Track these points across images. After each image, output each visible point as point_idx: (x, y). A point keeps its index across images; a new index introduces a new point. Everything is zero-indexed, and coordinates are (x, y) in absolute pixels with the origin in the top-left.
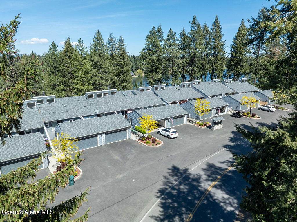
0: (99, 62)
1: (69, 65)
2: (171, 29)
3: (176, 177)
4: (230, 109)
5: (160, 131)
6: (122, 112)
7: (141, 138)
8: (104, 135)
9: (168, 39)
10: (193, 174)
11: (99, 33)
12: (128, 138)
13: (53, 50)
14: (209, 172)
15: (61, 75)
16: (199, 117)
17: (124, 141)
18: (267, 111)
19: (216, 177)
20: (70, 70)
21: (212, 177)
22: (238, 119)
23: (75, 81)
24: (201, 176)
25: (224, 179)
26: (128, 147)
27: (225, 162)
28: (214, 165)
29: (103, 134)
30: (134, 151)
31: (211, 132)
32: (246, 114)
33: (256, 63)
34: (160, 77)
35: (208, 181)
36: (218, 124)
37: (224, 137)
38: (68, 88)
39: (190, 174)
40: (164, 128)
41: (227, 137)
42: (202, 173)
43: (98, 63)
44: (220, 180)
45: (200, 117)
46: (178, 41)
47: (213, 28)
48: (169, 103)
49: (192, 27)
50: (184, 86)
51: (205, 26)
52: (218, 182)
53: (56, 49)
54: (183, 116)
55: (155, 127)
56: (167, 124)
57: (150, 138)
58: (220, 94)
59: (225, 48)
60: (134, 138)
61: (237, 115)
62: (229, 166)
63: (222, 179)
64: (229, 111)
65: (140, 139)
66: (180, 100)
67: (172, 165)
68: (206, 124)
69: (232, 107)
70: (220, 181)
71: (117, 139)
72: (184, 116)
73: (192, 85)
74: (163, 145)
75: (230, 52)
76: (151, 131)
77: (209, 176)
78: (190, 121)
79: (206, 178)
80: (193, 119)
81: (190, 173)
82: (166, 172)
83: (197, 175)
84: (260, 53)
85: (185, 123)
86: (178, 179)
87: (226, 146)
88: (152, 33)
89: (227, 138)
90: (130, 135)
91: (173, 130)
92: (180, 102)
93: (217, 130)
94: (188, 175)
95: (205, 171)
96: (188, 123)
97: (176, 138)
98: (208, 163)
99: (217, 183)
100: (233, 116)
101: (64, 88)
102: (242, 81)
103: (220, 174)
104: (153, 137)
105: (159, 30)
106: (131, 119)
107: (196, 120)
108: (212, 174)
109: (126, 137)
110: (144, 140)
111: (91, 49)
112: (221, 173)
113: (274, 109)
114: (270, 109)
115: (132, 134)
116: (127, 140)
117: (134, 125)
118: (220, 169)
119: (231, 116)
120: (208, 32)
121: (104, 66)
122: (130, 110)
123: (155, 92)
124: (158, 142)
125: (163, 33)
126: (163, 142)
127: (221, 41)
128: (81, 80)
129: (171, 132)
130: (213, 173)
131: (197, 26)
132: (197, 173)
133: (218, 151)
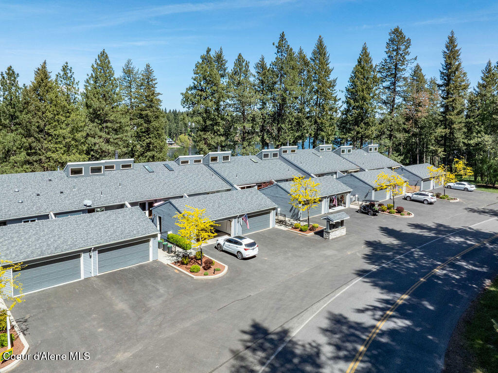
0: (103, 110)
1: (40, 114)
2: (240, 55)
3: (261, 354)
4: (354, 199)
5: (222, 243)
6: (143, 206)
7: (180, 259)
8: (95, 254)
9: (236, 73)
10: (300, 343)
11: (105, 55)
12: (151, 260)
13: (8, 81)
14: (337, 336)
15: (23, 132)
16: (297, 214)
17: (141, 267)
18: (422, 202)
19: (355, 350)
20: (42, 124)
21: (346, 349)
22: (373, 217)
23: (52, 146)
24: (319, 347)
25: (375, 352)
26: (149, 279)
27: (367, 310)
28: (346, 318)
29: (94, 250)
30: (162, 290)
31: (325, 244)
32: (385, 207)
33: (391, 119)
34: (220, 140)
35: (338, 360)
36: (336, 228)
37: (352, 254)
38: (35, 158)
39: (294, 343)
40: (230, 237)
41: (358, 254)
42: (322, 339)
43: (100, 111)
44: (366, 355)
45: (299, 214)
46: (254, 78)
47: (315, 57)
48: (238, 188)
49: (278, 52)
50: (266, 156)
51: (301, 52)
52: (362, 361)
53: (14, 81)
54: (267, 212)
55: (210, 234)
56: (235, 229)
57: (200, 259)
58: (333, 171)
59: (335, 91)
60: (165, 258)
61: (369, 209)
62: (378, 320)
63: (369, 353)
64: (353, 203)
65: (178, 262)
66: (260, 181)
67: (250, 322)
68: (313, 227)
69: (357, 196)
70: (366, 359)
71: (128, 261)
72: (269, 213)
73: (280, 155)
74: (227, 273)
75: (344, 99)
76: (203, 244)
77: (338, 348)
78: (280, 222)
79: (332, 352)
80: (287, 219)
81: (294, 339)
82: (237, 340)
83: (310, 344)
84: (396, 101)
85: (271, 227)
86: (267, 358)
87: (362, 273)
88: (206, 59)
89: (360, 255)
90: (155, 253)
91: (248, 241)
92: (260, 186)
93: (336, 240)
94: (290, 345)
95: (328, 333)
96: (277, 226)
97: (254, 257)
98: (330, 313)
99: (358, 366)
100: (363, 213)
101: (28, 157)
102: (368, 150)
103: (363, 342)
104: (207, 256)
105: (219, 57)
106: (160, 218)
107: (292, 221)
108: (344, 342)
109: (147, 257)
110: (187, 264)
111: (87, 84)
112: (364, 337)
113: (434, 199)
114: (426, 198)
115: (160, 251)
116: (148, 264)
117: (166, 232)
118: (359, 327)
119: (357, 212)
120: (306, 64)
121: (112, 118)
122: (160, 200)
123: (210, 165)
124: (216, 268)
125: (226, 62)
126: (227, 267)
127: (329, 78)
128: (64, 142)
129: (244, 244)
130: (347, 338)
131: (287, 51)
132: (310, 341)
133: (346, 284)
